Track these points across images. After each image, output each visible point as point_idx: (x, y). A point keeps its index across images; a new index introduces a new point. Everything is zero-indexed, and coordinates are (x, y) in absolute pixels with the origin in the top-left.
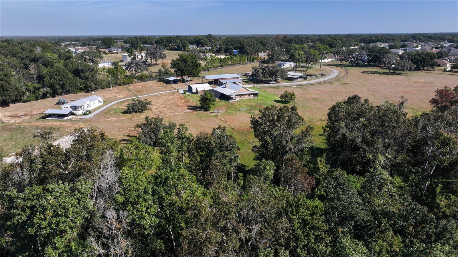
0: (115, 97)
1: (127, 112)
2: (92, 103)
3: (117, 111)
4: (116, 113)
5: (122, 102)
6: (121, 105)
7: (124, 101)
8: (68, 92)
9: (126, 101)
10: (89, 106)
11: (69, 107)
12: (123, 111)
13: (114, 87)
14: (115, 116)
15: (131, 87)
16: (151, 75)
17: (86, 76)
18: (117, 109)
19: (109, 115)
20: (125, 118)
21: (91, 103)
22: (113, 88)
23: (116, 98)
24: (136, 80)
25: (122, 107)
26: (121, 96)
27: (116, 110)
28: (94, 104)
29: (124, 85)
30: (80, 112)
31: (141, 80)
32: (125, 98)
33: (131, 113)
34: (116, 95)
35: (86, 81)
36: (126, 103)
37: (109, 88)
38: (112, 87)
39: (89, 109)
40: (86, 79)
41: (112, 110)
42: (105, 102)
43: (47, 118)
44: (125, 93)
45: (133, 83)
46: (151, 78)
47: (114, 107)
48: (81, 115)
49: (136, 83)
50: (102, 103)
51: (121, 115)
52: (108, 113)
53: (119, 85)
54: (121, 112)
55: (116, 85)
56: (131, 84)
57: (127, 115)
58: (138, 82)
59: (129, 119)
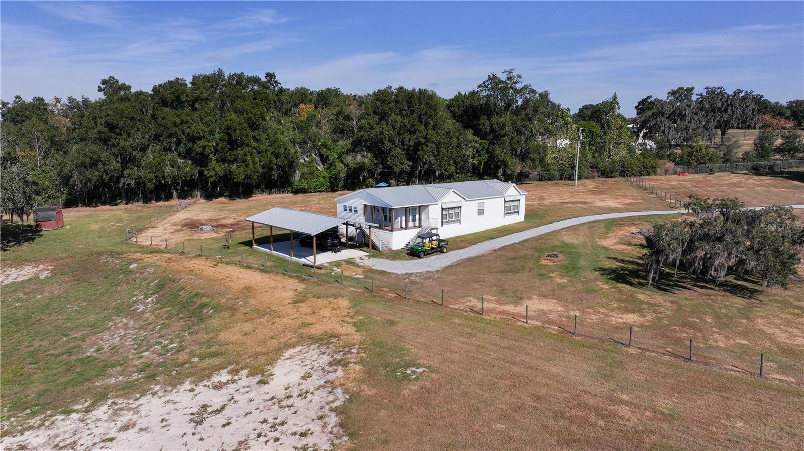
0: (585, 203)
1: (635, 274)
2: (469, 208)
3: (582, 263)
4: (571, 269)
5: (611, 224)
6: (604, 236)
7: (621, 219)
8: (429, 176)
9: (631, 221)
10: (451, 214)
11: (361, 210)
12: (615, 265)
13: (587, 178)
14: (562, 287)
15: (649, 181)
16: (728, 152)
17: (495, 126)
18: (583, 251)
19: (525, 276)
20: (631, 318)
21: (463, 203)
22: (584, 181)
23: (586, 206)
24: (670, 165)
25: (610, 242)
26: (611, 203)
27: (579, 255)
28: (481, 212)
29: (623, 174)
30: (400, 239)
31: (689, 164)
32: (626, 210)
33: (664, 283)
34: (589, 198)
35: (493, 144)
36: (633, 229)
37: (570, 179)
38: (580, 178)
39: (446, 232)
40: (496, 136)
41: (554, 248)
42: (534, 216)
43: (255, 246)
44: (625, 196)
45: (655, 173)
46: (727, 160)
47: (569, 239)
48: (394, 255)
49: (666, 172)
50: (520, 218)
51: (604, 286)
52: (531, 264)
53: (606, 173)
54: (603, 271)
55: (596, 174)
56: (649, 174)
57: (642, 296)
58: (675, 173)
59: (659, 329)
